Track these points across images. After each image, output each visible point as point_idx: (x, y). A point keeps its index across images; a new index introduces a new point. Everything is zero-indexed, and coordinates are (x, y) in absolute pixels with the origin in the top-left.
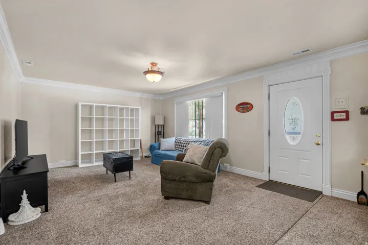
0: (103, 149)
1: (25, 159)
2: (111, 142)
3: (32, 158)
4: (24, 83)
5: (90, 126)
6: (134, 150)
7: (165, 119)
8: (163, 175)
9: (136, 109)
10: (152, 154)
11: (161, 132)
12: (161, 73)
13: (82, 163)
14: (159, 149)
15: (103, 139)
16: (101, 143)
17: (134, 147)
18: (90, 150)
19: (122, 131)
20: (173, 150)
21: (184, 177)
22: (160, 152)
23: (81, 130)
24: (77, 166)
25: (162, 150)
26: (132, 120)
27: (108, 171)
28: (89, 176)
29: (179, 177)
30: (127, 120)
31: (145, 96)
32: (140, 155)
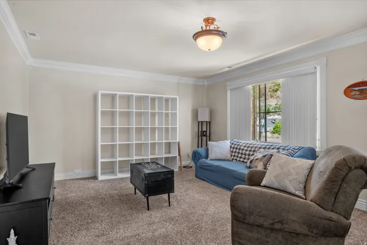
0: (128, 156)
1: (25, 170)
2: (139, 146)
3: (33, 168)
4: (32, 66)
5: (113, 123)
6: (169, 157)
7: (212, 113)
8: (236, 213)
9: (172, 99)
10: (196, 164)
11: (206, 132)
12: (222, 34)
13: (102, 174)
14: (207, 157)
15: (128, 141)
16: (127, 148)
17: (170, 153)
18: (113, 156)
19: (153, 130)
20: (228, 160)
21: (281, 222)
22: (208, 161)
23: (102, 128)
24: (95, 178)
25: (211, 160)
26: (167, 115)
27: (137, 190)
28: (111, 196)
29: (270, 222)
30: (160, 114)
31: (184, 80)
32: (178, 163)
